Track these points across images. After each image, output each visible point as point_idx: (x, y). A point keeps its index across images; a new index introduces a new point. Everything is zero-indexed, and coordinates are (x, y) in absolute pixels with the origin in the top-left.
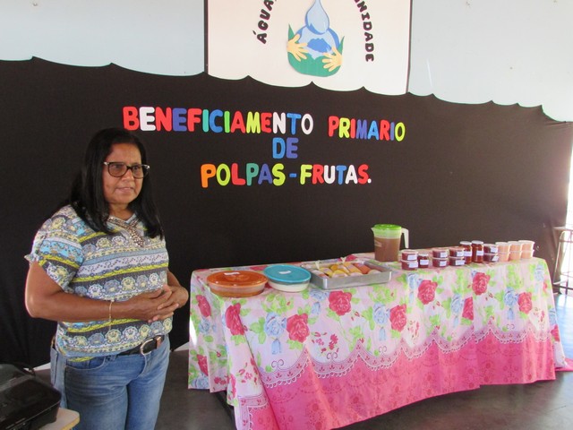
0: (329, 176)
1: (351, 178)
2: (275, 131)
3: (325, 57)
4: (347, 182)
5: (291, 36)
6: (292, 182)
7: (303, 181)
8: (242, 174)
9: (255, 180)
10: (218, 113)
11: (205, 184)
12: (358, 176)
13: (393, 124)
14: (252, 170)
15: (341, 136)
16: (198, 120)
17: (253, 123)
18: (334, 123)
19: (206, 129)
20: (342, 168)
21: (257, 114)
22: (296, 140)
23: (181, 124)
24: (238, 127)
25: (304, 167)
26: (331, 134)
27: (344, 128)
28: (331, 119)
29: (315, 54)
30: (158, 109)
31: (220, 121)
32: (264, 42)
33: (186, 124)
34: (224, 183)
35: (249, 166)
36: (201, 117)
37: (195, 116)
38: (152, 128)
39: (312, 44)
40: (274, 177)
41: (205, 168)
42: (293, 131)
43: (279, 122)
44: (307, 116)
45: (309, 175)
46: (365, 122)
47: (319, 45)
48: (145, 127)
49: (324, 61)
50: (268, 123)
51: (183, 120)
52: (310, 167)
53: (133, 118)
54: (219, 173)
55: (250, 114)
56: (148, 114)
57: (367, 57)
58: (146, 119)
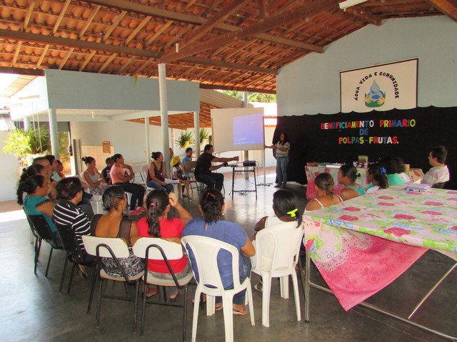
0: (380, 141)
1: (390, 142)
2: (361, 127)
3: (378, 101)
4: (388, 143)
5: (366, 96)
6: (366, 143)
7: (370, 143)
8: (350, 140)
9: (354, 142)
10: (343, 123)
11: (340, 143)
12: (393, 141)
13: (409, 120)
14: (353, 139)
15: (385, 126)
17: (354, 125)
19: (340, 128)
20: (385, 138)
21: (355, 122)
22: (368, 129)
23: (334, 127)
24: (349, 126)
25: (370, 138)
26: (381, 126)
27: (386, 124)
28: (381, 121)
29: (374, 100)
30: (329, 123)
31: (344, 125)
32: (357, 100)
34: (345, 143)
36: (339, 124)
39: (373, 97)
40: (360, 141)
41: (340, 138)
42: (367, 126)
43: (362, 124)
44: (372, 121)
45: (373, 140)
46: (395, 121)
47: (377, 97)
48: (326, 128)
50: (358, 124)
51: (335, 125)
52: (373, 138)
53: (323, 126)
54: (344, 140)
55: (353, 122)
57: (396, 97)
58: (326, 126)
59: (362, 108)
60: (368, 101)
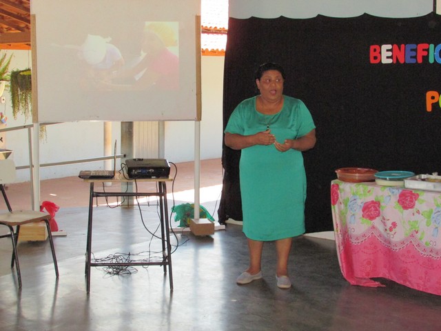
11: (429, 109)
16: (425, 53)
19: (431, 61)
23: (411, 57)
30: (395, 45)
33: (415, 57)
36: (428, 50)
37: (423, 50)
38: (390, 61)
41: (429, 94)
51: (414, 54)
53: (376, 54)
56: (388, 50)
58: (386, 54)
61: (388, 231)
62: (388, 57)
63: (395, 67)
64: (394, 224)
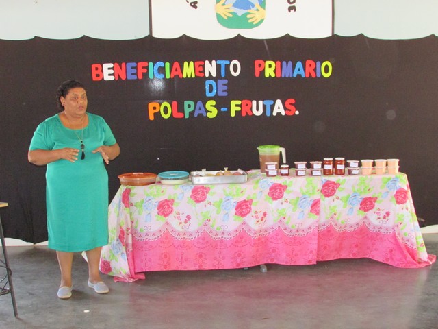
0: (257, 109)
1: (279, 111)
2: (207, 75)
3: (249, 13)
4: (275, 114)
6: (223, 116)
7: (233, 114)
8: (181, 109)
9: (191, 114)
10: (160, 64)
11: (152, 118)
12: (286, 109)
13: (318, 63)
14: (189, 106)
15: (267, 76)
16: (145, 70)
17: (189, 70)
18: (260, 65)
19: (151, 77)
20: (269, 103)
21: (192, 63)
22: (226, 81)
23: (133, 74)
24: (176, 73)
25: (233, 103)
26: (257, 74)
27: (270, 69)
28: (257, 63)
29: (240, 12)
30: (116, 64)
31: (162, 70)
32: (196, 7)
33: (136, 74)
34: (166, 117)
35: (186, 103)
36: (147, 68)
37: (143, 68)
38: (112, 78)
39: (237, 4)
40: (207, 111)
41: (151, 106)
42: (223, 74)
43: (210, 68)
44: (235, 62)
45: (239, 109)
46: (290, 63)
47: (244, 4)
48: (107, 78)
49: (248, 16)
50: (201, 69)
51: (134, 71)
52: (239, 102)
53: (98, 72)
54: (163, 110)
55: (186, 63)
56: (109, 69)
57: (290, 9)
58: (108, 72)
59: (209, 30)
60: (224, 12)
61: (183, 224)
62: (110, 75)
63: (118, 83)
64: (188, 217)
